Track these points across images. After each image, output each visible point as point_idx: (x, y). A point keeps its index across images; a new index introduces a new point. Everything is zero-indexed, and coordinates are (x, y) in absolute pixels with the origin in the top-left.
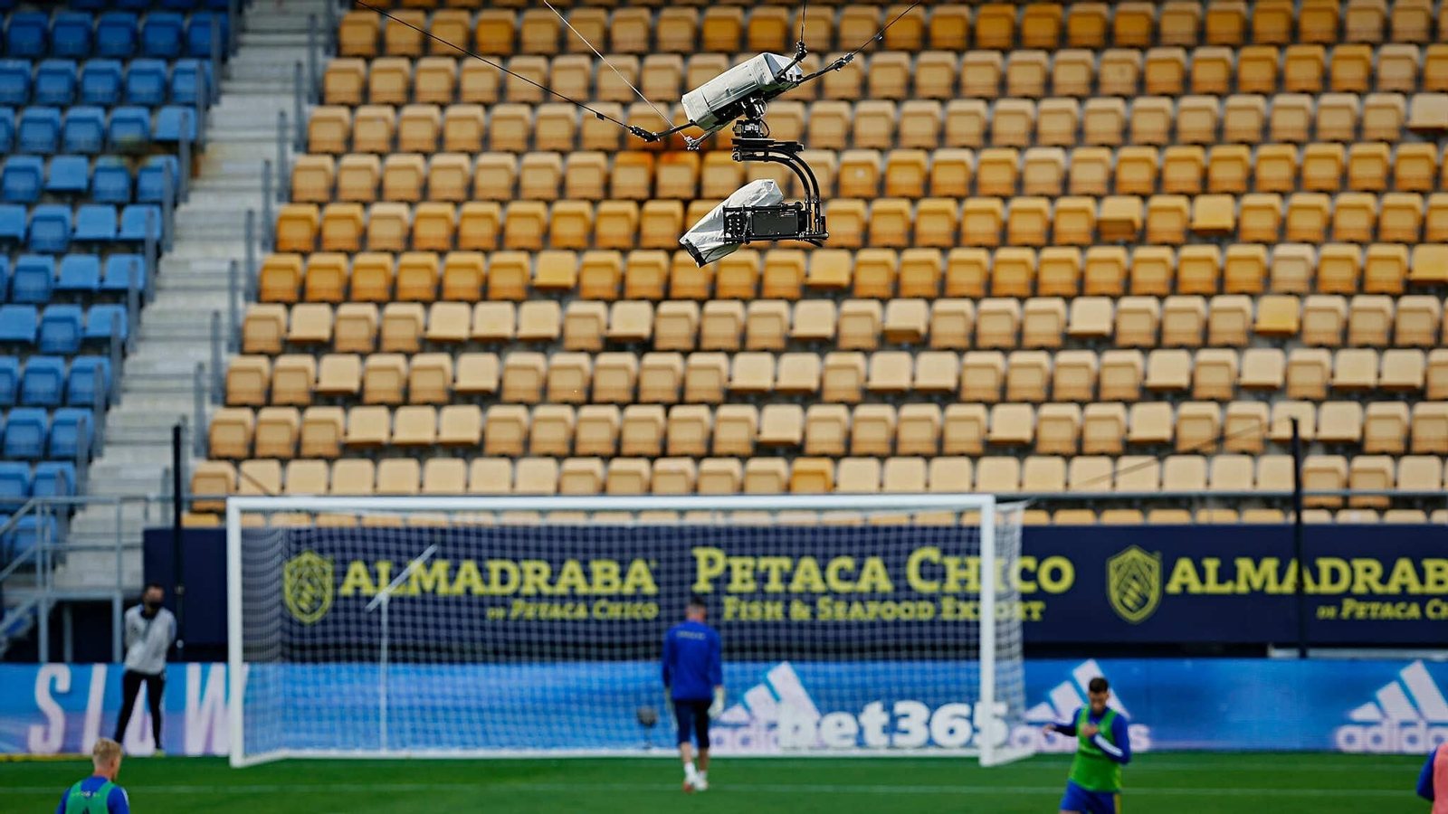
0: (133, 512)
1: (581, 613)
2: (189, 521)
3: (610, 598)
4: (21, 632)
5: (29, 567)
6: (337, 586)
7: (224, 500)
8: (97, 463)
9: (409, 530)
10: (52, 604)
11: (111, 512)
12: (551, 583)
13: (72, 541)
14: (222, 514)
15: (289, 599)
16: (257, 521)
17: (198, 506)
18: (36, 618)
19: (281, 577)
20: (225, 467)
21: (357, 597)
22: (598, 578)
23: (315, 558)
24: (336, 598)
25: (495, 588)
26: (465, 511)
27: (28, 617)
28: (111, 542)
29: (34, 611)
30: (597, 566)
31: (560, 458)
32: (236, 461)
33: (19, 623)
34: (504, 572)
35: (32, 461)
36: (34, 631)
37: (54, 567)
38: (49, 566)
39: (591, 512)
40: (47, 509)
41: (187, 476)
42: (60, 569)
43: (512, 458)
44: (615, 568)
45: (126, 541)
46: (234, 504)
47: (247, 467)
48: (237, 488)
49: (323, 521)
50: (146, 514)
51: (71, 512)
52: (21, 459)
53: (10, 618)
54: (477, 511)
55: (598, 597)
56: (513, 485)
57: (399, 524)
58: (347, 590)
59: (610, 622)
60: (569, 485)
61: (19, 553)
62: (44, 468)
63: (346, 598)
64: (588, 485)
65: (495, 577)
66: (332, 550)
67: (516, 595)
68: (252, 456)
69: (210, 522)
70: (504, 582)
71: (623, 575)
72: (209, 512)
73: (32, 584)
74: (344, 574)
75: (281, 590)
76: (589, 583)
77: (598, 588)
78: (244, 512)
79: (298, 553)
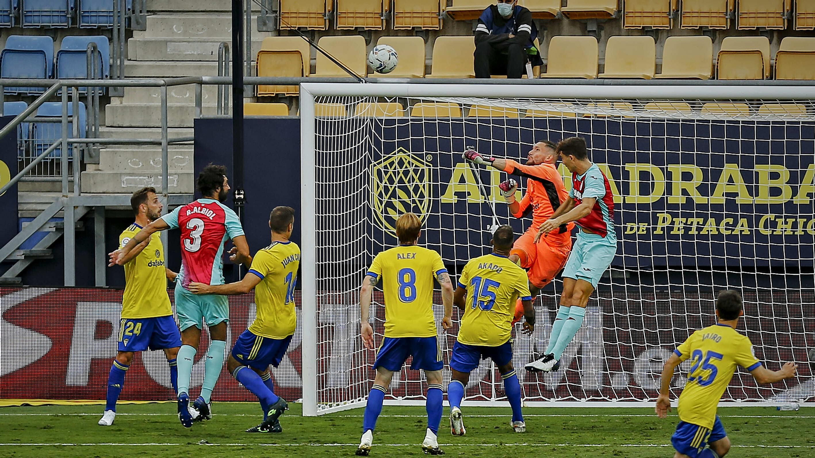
0: (182, 98)
1: (743, 227)
2: (252, 110)
3: (776, 208)
4: (41, 247)
5: (51, 167)
6: (437, 191)
7: (297, 84)
8: (138, 36)
9: (527, 123)
10: (81, 212)
11: (155, 98)
12: (703, 190)
13: (106, 133)
14: (293, 101)
15: (377, 207)
16: (337, 111)
17: (263, 91)
18: (60, 229)
19: (366, 178)
20: (300, 43)
21: (461, 205)
22: (765, 184)
23: (407, 156)
24: (435, 205)
25: (635, 197)
26: (598, 100)
27: (51, 228)
28: (155, 135)
29: (58, 219)
30: (763, 170)
31: (716, 34)
32: (312, 35)
33: (38, 235)
34: (644, 175)
35: (56, 33)
36: (59, 244)
37: (83, 167)
38: (77, 165)
39: (755, 102)
40: (75, 93)
41: (251, 54)
42: (90, 168)
43: (656, 34)
44: (784, 172)
45: (172, 134)
46: (307, 90)
47: (324, 42)
48: (313, 69)
49: (421, 111)
50: (199, 102)
51: (105, 99)
52: (42, 31)
53: (28, 229)
54: (613, 100)
55: (762, 208)
56: (658, 68)
57: (516, 116)
58: (449, 198)
59: (776, 238)
60: (728, 68)
61: (40, 148)
62: (71, 42)
63: (447, 207)
64: (751, 68)
65: (634, 182)
66: (431, 146)
67: (660, 204)
68: (331, 31)
69: (279, 111)
70: (645, 189)
71: (794, 180)
72: (276, 99)
73: (55, 187)
74: (447, 176)
75: (367, 195)
76: (753, 191)
77: (764, 198)
78: (319, 99)
79: (389, 149)
